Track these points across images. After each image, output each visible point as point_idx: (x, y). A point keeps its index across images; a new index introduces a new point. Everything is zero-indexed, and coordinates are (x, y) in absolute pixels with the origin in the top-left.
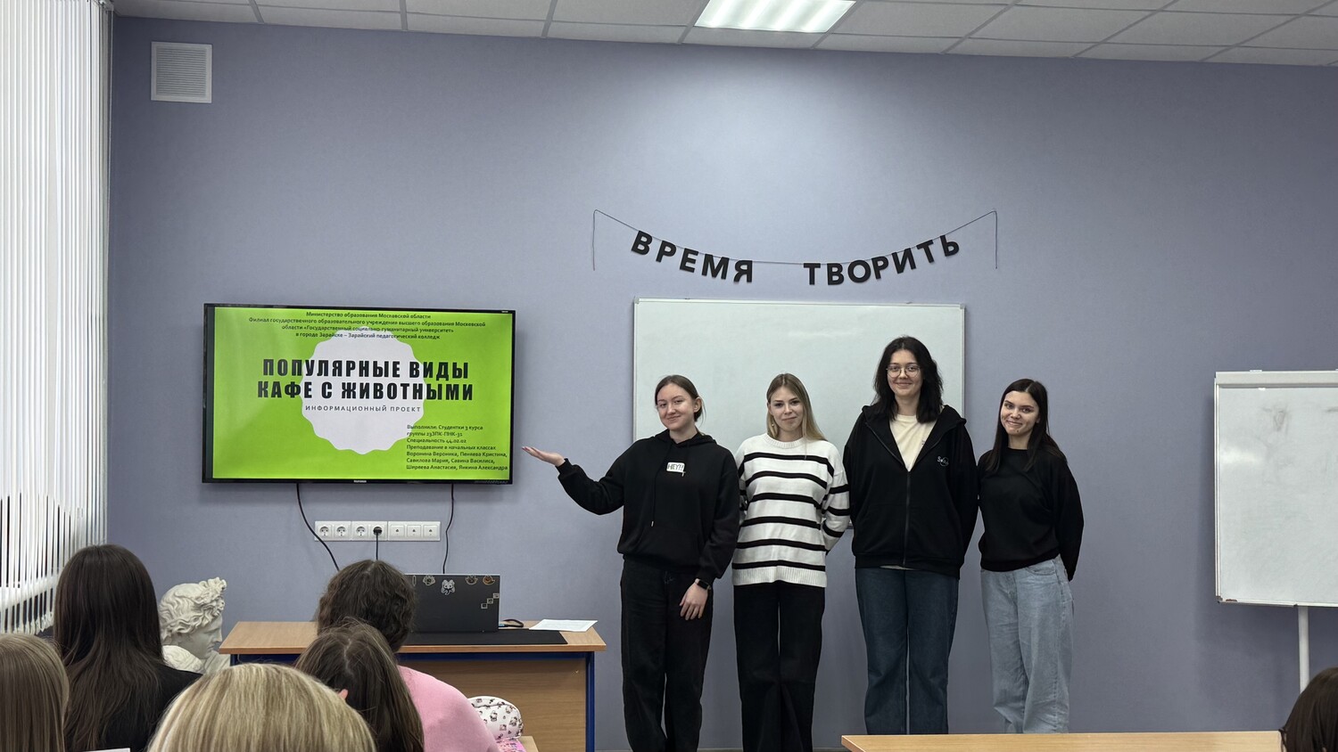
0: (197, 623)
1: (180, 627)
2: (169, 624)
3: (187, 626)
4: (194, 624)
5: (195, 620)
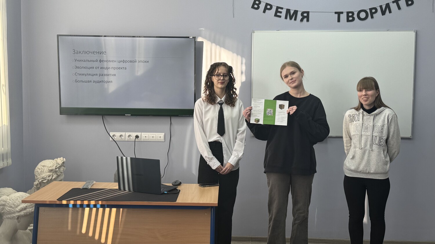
0: (50, 178)
1: (42, 180)
2: (38, 178)
3: (46, 179)
4: (49, 178)
5: (49, 177)
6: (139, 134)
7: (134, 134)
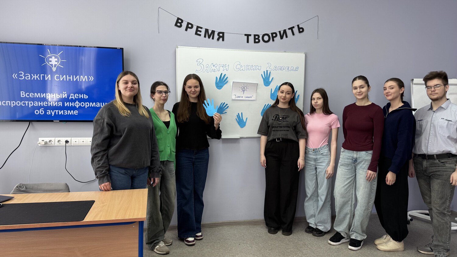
6: (69, 139)
7: (63, 140)
